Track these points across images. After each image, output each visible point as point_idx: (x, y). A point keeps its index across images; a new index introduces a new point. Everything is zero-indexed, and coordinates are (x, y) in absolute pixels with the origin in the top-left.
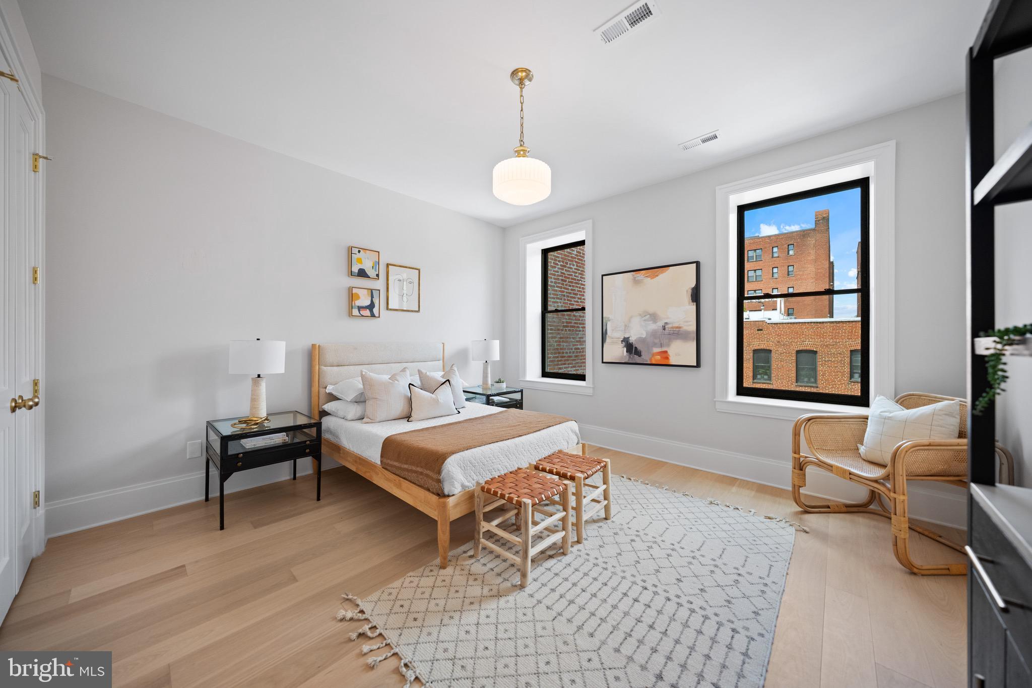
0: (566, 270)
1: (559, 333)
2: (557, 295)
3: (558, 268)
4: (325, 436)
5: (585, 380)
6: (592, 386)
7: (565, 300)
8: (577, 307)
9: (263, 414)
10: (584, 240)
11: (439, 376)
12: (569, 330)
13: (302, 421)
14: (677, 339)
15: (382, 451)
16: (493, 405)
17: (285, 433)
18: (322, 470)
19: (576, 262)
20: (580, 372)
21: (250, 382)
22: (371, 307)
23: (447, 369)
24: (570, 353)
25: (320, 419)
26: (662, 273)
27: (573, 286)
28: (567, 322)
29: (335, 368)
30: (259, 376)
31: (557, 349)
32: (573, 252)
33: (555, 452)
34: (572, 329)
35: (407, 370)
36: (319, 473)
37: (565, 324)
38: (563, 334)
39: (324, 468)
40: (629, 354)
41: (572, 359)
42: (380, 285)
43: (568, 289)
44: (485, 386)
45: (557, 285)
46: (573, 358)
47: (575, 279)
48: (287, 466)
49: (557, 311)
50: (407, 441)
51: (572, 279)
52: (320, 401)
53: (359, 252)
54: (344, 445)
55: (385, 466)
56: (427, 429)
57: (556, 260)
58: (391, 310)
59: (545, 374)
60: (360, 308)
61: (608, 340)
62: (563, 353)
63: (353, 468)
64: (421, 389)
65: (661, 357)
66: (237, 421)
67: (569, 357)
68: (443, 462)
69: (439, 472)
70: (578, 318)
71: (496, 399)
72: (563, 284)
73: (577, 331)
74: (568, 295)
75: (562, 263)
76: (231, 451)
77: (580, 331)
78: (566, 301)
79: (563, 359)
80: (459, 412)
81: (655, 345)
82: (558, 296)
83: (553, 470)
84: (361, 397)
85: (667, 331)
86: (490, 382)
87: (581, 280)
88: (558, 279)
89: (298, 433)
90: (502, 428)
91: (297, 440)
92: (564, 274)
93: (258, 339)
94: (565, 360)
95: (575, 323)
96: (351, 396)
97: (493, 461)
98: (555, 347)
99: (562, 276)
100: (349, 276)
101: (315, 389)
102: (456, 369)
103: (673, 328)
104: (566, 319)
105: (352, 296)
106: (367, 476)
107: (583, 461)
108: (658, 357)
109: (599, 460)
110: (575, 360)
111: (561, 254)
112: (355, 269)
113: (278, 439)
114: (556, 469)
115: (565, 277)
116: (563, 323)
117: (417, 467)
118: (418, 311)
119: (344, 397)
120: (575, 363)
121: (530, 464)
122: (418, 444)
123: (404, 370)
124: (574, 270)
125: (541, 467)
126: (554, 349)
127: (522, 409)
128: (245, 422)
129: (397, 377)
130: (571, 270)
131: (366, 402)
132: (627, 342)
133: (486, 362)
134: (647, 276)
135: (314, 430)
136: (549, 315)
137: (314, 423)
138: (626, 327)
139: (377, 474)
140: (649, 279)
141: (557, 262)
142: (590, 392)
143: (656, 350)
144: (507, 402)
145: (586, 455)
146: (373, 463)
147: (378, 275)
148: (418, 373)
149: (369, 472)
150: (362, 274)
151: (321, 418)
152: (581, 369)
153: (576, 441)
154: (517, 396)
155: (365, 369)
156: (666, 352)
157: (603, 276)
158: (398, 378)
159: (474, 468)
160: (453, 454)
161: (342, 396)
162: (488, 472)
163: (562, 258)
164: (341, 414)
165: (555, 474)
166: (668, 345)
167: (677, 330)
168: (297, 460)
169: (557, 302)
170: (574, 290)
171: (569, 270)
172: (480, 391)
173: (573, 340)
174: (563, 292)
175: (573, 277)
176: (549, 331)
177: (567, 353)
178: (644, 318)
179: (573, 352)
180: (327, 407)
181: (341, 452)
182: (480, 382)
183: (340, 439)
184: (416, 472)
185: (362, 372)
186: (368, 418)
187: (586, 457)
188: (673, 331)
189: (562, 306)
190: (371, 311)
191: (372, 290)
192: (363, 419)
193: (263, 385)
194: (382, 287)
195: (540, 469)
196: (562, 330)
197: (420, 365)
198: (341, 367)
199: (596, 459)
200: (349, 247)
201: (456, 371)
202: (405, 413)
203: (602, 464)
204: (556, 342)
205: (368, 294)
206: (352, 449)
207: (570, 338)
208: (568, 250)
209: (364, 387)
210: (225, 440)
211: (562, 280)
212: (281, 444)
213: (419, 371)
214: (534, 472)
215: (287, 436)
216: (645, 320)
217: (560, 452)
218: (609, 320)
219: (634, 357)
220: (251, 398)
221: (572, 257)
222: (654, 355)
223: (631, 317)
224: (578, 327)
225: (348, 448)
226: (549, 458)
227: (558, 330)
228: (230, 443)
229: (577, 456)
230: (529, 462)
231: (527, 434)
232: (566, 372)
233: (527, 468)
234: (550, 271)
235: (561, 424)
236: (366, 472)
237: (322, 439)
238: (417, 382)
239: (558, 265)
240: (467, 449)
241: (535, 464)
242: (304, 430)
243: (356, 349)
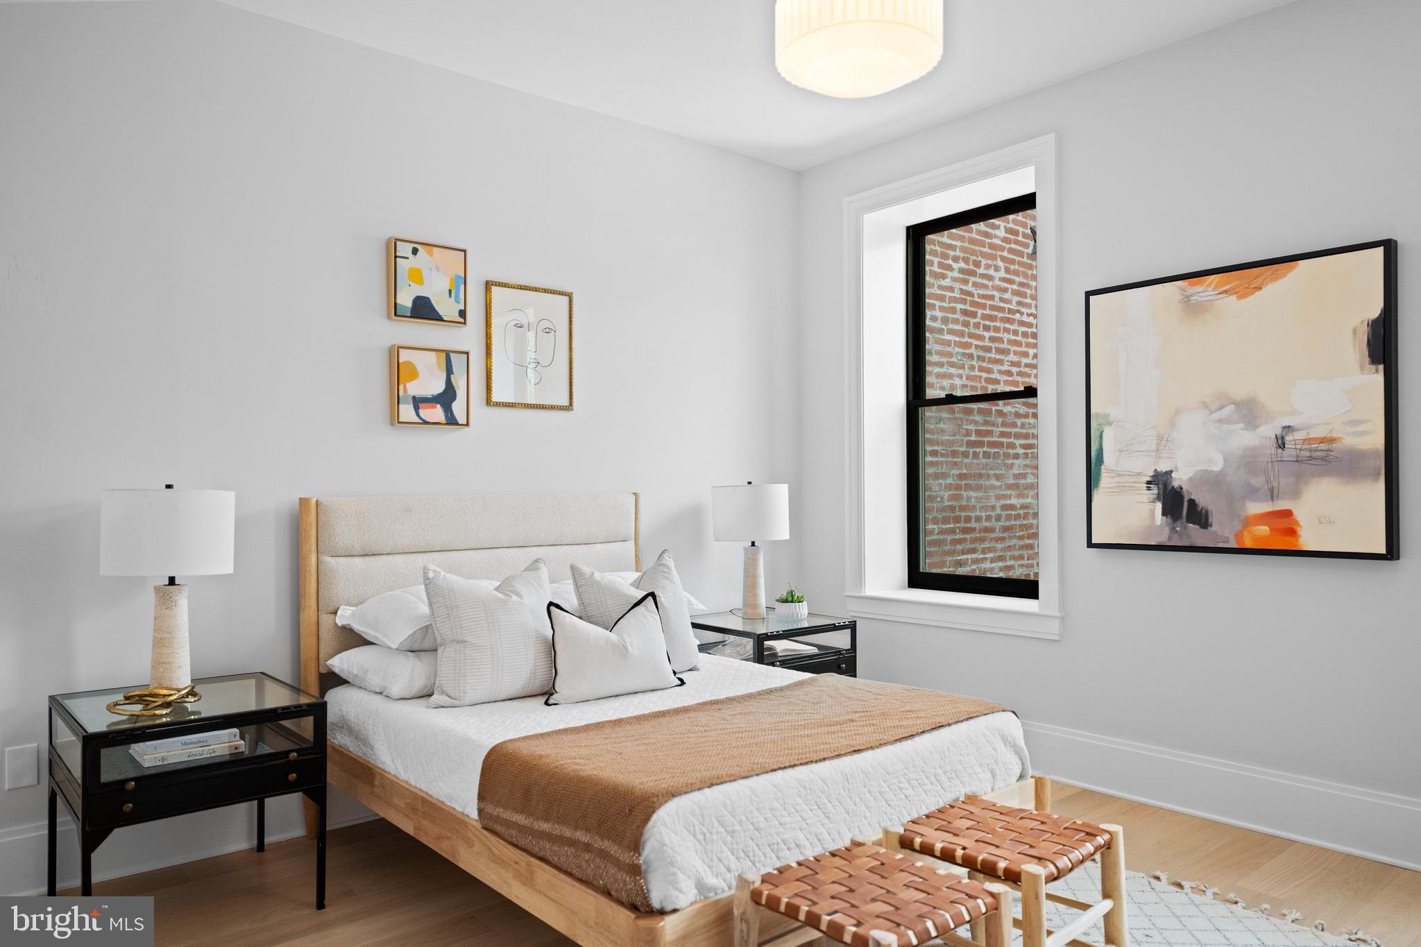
0: (975, 284)
1: (955, 464)
2: (950, 355)
3: (954, 279)
4: (337, 738)
5: (1038, 599)
6: (1057, 614)
7: (972, 368)
8: (1008, 389)
9: (183, 680)
10: (1034, 194)
11: (626, 583)
12: (986, 455)
13: (277, 698)
14: (1323, 474)
15: (480, 784)
16: (773, 664)
17: (235, 730)
18: (328, 828)
19: (1003, 259)
20: (1018, 573)
21: (149, 598)
22: (446, 398)
23: (649, 562)
24: (989, 518)
25: (323, 693)
26: (1272, 280)
27: (997, 329)
28: (978, 433)
29: (358, 560)
30: (172, 581)
31: (952, 508)
32: (997, 232)
33: (957, 800)
34: (993, 450)
35: (542, 566)
36: (320, 835)
37: (973, 438)
38: (968, 466)
39: (334, 822)
40: (1169, 520)
41: (993, 535)
42: (468, 338)
43: (981, 338)
44: (750, 611)
45: (951, 326)
46: (998, 534)
47: (1001, 310)
48: (240, 814)
49: (950, 400)
50: (548, 756)
51: (993, 308)
52: (322, 646)
53: (415, 251)
54: (384, 763)
55: (489, 824)
56: (599, 726)
57: (945, 256)
58: (498, 404)
59: (918, 579)
60: (418, 402)
61: (1106, 480)
62: (968, 519)
63: (408, 827)
64: (580, 618)
65: (1271, 530)
66: (119, 697)
67: (986, 530)
68: (647, 819)
69: (636, 846)
70: (1011, 419)
71: (781, 646)
72: (966, 324)
73: (1007, 456)
74: (981, 353)
75: (962, 265)
76: (108, 774)
77: (1016, 456)
78: (977, 373)
79: (968, 536)
80: (682, 682)
81: (1252, 493)
82: (954, 359)
83: (954, 850)
84: (424, 637)
85: (1289, 453)
86: (763, 601)
87: (1018, 311)
88: (953, 310)
89: (268, 733)
90: (805, 727)
91: (264, 749)
92: (971, 294)
93: (169, 487)
94: (974, 541)
95: (1003, 434)
96: (399, 635)
97: (783, 820)
98: (946, 503)
99: (964, 301)
100: (389, 318)
101: (309, 615)
102: (671, 563)
103: (1308, 441)
104: (976, 423)
105: (398, 372)
106: (442, 848)
107: (1042, 827)
108: (1264, 530)
109: (1089, 826)
110: (1003, 539)
111: (962, 238)
112: (406, 300)
113: (221, 743)
114: (964, 848)
115: (973, 304)
116: (968, 433)
117: (577, 828)
118: (569, 407)
119: (382, 638)
120: (1003, 549)
121: (886, 832)
122: (578, 767)
123: (534, 566)
124: (997, 282)
125: (918, 840)
126: (944, 509)
127: (855, 676)
128: (140, 699)
129: (517, 585)
130: (990, 284)
131: (436, 650)
132: (1165, 485)
133: (753, 544)
134: (1226, 292)
135: (308, 722)
136: (929, 413)
137: (308, 705)
138: (1162, 442)
139: (470, 843)
140: (1233, 298)
141: (950, 262)
142: (1052, 629)
143: (1256, 508)
144: (811, 657)
145: (1048, 811)
146: (459, 816)
147: (463, 313)
148: (570, 573)
149: (449, 838)
150: (423, 310)
151: (323, 691)
152: (1022, 566)
153: (1018, 771)
154: (840, 640)
155: (433, 563)
156: (1288, 514)
157: (1088, 294)
158: (519, 587)
159: (729, 838)
160: (674, 796)
161: (378, 635)
162: (768, 850)
163: (963, 249)
164: (375, 681)
165: (959, 861)
166: (1296, 494)
167: (1323, 446)
168: (267, 800)
169: (951, 376)
170: (1000, 340)
171: (985, 282)
172: (736, 624)
173: (998, 484)
174: (967, 345)
175: (997, 303)
176: (929, 459)
177: (978, 519)
178: (1217, 415)
179: (998, 518)
180: (340, 663)
181: (377, 783)
182: (737, 601)
183: (372, 748)
184: (572, 843)
185: (425, 571)
186: (443, 692)
187: (1048, 817)
188: (1310, 450)
189: (964, 386)
190: (448, 410)
191: (448, 354)
192: (430, 695)
193: (182, 602)
194: (474, 346)
195: (917, 846)
196: (965, 455)
197: (578, 555)
198: (371, 558)
199: (1080, 823)
200: (390, 239)
201: (673, 569)
202: (538, 683)
203: (1100, 840)
204: (949, 487)
205: (439, 364)
206: (403, 776)
207: (988, 477)
208: (981, 226)
209: (432, 613)
210: (94, 744)
211: (965, 312)
212: (228, 758)
213: (573, 569)
214: (900, 856)
215: (242, 737)
216: (1220, 421)
217: (971, 799)
218: (1110, 424)
219: (1185, 528)
220: (155, 637)
221: (992, 246)
222: (1250, 521)
223: (1178, 412)
224: (1012, 446)
225: (392, 772)
226: (940, 817)
227: (954, 454)
228: (105, 753)
229: (1021, 814)
230: (883, 824)
231: (877, 747)
232: (977, 573)
233: (879, 843)
234: (932, 288)
235: (972, 721)
236: (439, 838)
237: (329, 750)
238: (569, 599)
239: (950, 268)
240: (712, 785)
241: (902, 831)
242: (285, 723)
243: (411, 510)
